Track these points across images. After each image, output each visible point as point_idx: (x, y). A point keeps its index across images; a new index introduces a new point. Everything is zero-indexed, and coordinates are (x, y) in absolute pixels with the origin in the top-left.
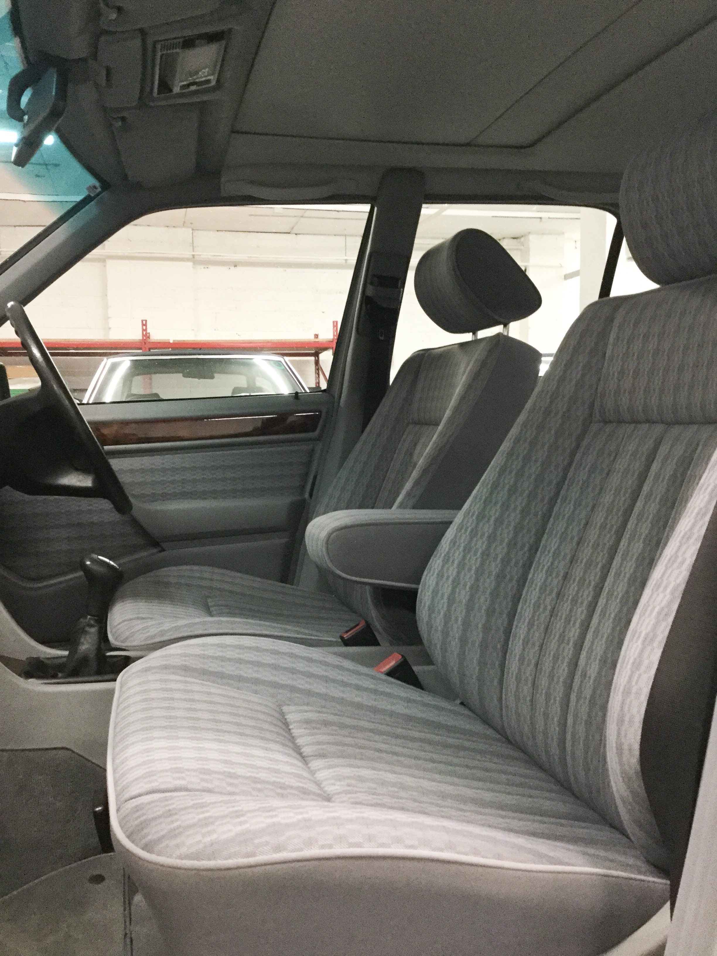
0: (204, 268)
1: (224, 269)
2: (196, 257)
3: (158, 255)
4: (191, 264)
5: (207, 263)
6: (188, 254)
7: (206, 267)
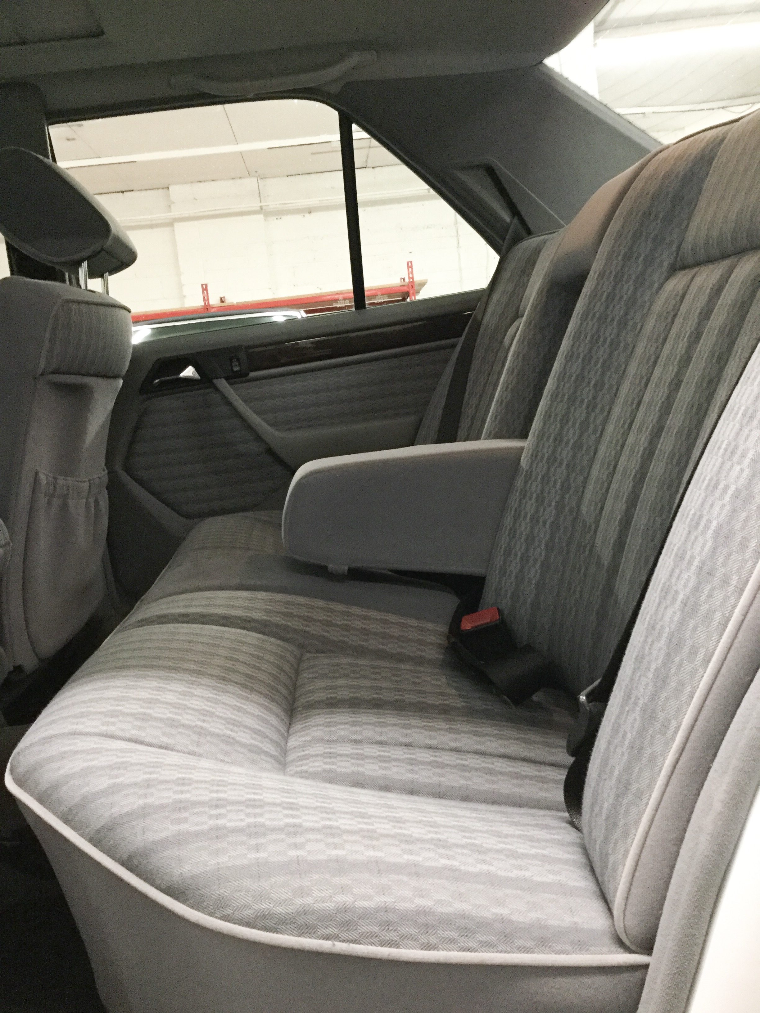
0: (277, 219)
1: (298, 218)
2: (264, 208)
3: (225, 211)
4: (261, 217)
5: (279, 213)
6: (256, 205)
7: (279, 217)
